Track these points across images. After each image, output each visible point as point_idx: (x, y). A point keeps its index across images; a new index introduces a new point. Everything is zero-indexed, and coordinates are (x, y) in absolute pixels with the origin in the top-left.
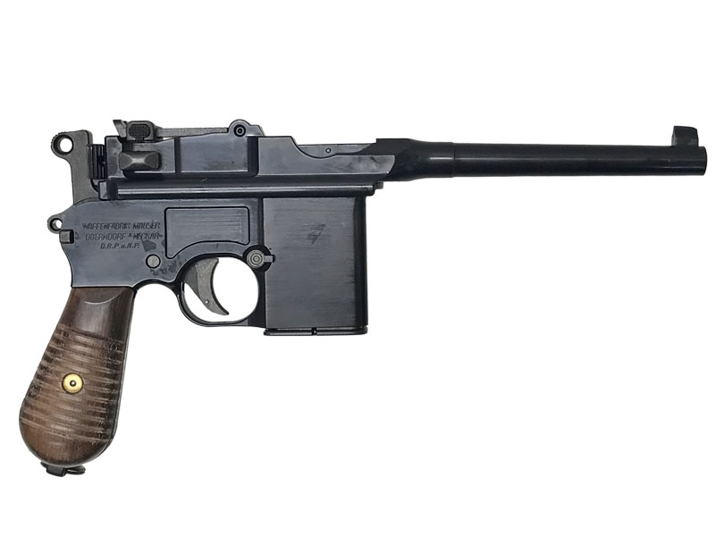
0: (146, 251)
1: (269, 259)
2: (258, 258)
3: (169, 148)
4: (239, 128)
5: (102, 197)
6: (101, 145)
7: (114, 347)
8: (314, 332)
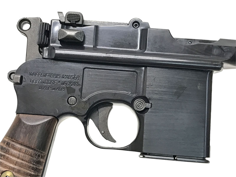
0: (68, 93)
1: (148, 105)
2: (141, 105)
3: (91, 31)
4: (136, 23)
5: (44, 57)
6: (48, 24)
7: (39, 156)
8: (175, 158)
